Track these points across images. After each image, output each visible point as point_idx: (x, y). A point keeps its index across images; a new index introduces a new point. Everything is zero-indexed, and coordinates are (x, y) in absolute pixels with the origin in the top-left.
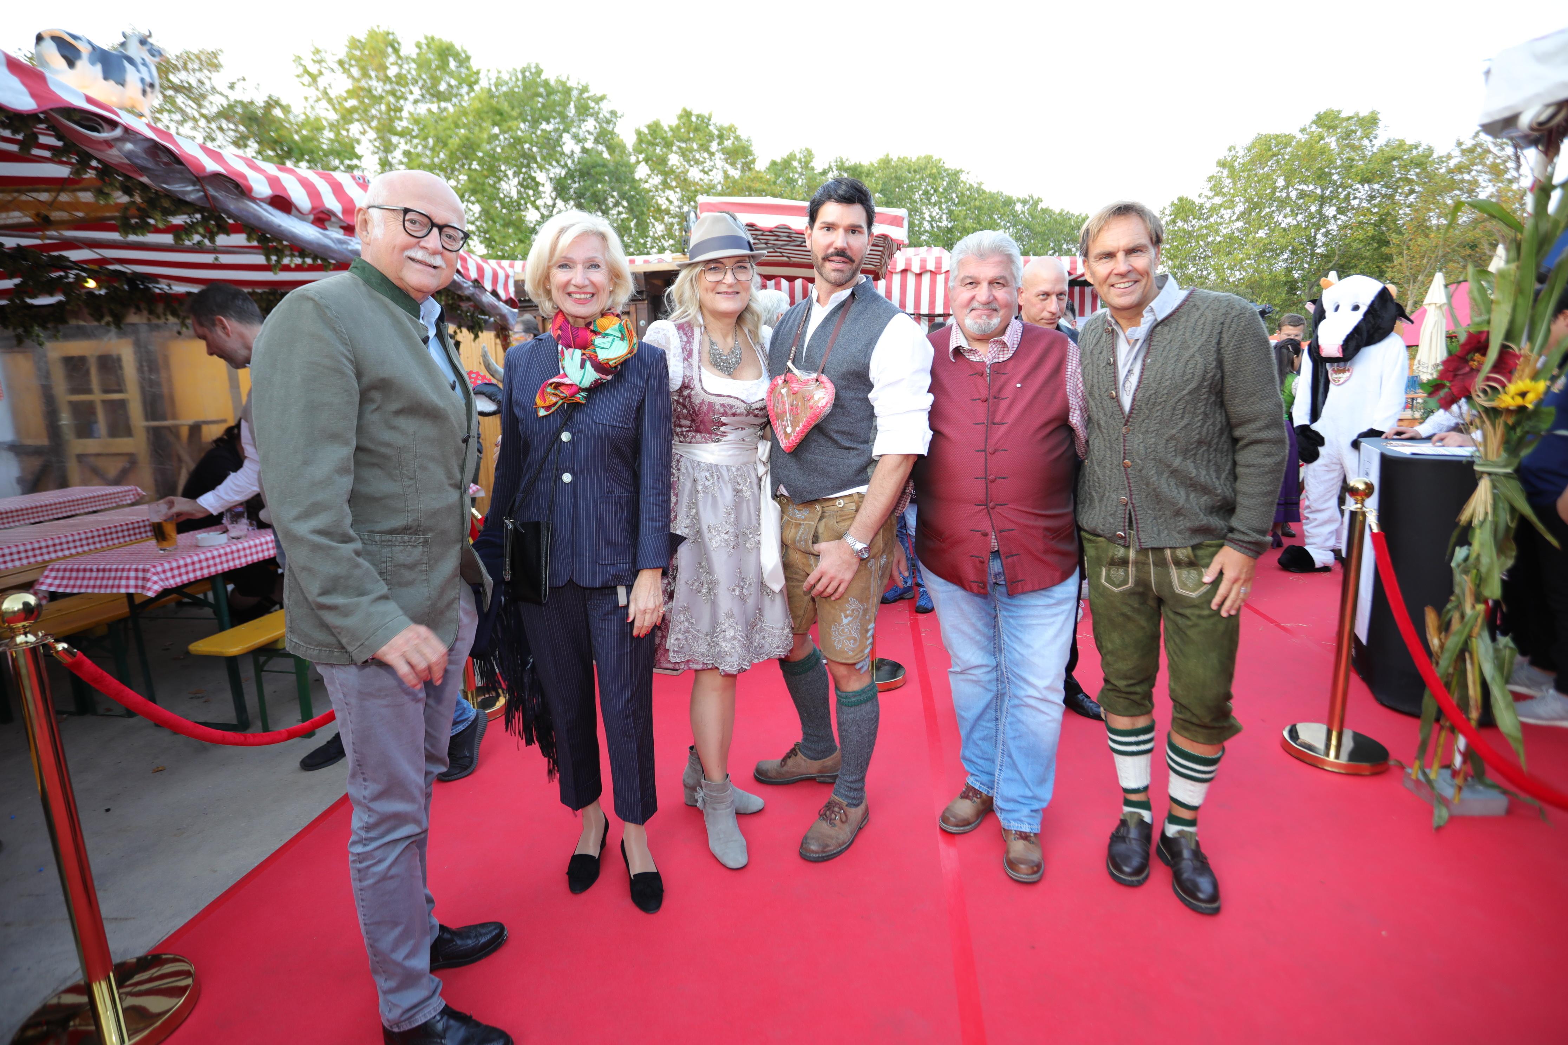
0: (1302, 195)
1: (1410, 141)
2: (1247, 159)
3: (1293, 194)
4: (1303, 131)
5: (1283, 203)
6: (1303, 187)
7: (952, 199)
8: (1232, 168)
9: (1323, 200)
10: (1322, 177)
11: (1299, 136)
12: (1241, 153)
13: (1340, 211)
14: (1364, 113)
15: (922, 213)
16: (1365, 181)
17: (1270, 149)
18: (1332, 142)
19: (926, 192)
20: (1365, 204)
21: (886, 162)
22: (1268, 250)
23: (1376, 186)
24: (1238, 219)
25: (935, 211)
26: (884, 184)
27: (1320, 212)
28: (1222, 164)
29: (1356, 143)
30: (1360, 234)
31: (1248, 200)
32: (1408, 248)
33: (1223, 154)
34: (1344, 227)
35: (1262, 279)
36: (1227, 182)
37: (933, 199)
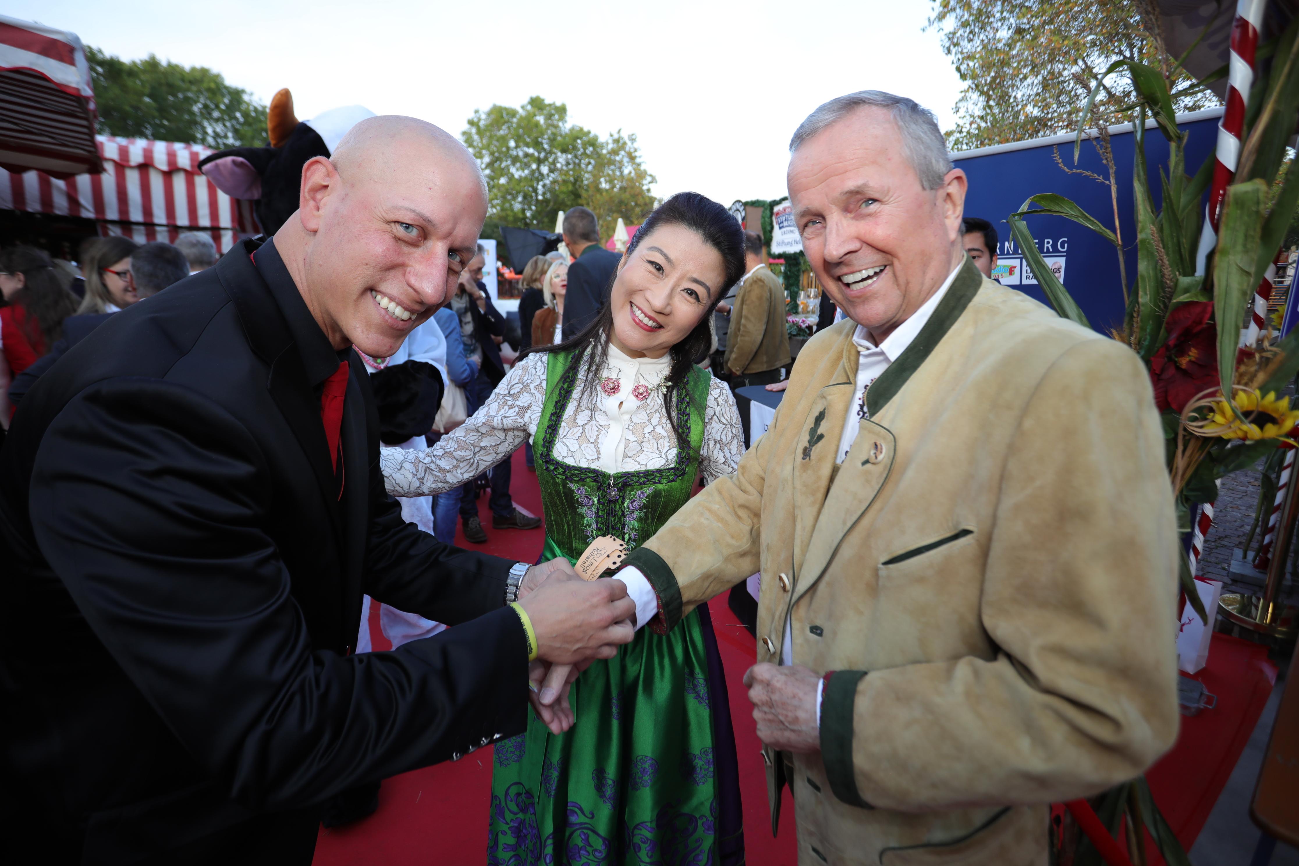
0: (526, 155)
1: (585, 129)
2: (488, 122)
3: (521, 154)
4: (523, 107)
5: (515, 160)
6: (526, 149)
7: (236, 119)
8: (478, 128)
9: (540, 162)
10: (537, 144)
11: (521, 111)
12: (483, 117)
13: (551, 171)
14: (558, 104)
15: (204, 129)
16: (564, 151)
17: (502, 117)
18: (541, 119)
19: (206, 106)
20: (565, 168)
21: (152, 64)
22: (508, 193)
23: (569, 156)
24: (486, 168)
25: (219, 128)
26: (153, 88)
27: (538, 168)
28: (471, 123)
29: (555, 123)
30: (564, 189)
31: (492, 154)
32: (592, 202)
33: (471, 115)
34: (554, 182)
35: (507, 215)
36: (476, 137)
37: (216, 114)
